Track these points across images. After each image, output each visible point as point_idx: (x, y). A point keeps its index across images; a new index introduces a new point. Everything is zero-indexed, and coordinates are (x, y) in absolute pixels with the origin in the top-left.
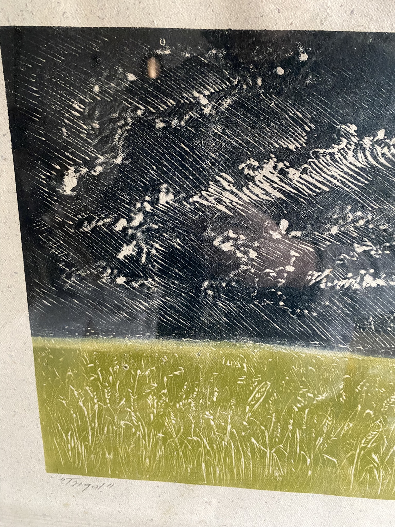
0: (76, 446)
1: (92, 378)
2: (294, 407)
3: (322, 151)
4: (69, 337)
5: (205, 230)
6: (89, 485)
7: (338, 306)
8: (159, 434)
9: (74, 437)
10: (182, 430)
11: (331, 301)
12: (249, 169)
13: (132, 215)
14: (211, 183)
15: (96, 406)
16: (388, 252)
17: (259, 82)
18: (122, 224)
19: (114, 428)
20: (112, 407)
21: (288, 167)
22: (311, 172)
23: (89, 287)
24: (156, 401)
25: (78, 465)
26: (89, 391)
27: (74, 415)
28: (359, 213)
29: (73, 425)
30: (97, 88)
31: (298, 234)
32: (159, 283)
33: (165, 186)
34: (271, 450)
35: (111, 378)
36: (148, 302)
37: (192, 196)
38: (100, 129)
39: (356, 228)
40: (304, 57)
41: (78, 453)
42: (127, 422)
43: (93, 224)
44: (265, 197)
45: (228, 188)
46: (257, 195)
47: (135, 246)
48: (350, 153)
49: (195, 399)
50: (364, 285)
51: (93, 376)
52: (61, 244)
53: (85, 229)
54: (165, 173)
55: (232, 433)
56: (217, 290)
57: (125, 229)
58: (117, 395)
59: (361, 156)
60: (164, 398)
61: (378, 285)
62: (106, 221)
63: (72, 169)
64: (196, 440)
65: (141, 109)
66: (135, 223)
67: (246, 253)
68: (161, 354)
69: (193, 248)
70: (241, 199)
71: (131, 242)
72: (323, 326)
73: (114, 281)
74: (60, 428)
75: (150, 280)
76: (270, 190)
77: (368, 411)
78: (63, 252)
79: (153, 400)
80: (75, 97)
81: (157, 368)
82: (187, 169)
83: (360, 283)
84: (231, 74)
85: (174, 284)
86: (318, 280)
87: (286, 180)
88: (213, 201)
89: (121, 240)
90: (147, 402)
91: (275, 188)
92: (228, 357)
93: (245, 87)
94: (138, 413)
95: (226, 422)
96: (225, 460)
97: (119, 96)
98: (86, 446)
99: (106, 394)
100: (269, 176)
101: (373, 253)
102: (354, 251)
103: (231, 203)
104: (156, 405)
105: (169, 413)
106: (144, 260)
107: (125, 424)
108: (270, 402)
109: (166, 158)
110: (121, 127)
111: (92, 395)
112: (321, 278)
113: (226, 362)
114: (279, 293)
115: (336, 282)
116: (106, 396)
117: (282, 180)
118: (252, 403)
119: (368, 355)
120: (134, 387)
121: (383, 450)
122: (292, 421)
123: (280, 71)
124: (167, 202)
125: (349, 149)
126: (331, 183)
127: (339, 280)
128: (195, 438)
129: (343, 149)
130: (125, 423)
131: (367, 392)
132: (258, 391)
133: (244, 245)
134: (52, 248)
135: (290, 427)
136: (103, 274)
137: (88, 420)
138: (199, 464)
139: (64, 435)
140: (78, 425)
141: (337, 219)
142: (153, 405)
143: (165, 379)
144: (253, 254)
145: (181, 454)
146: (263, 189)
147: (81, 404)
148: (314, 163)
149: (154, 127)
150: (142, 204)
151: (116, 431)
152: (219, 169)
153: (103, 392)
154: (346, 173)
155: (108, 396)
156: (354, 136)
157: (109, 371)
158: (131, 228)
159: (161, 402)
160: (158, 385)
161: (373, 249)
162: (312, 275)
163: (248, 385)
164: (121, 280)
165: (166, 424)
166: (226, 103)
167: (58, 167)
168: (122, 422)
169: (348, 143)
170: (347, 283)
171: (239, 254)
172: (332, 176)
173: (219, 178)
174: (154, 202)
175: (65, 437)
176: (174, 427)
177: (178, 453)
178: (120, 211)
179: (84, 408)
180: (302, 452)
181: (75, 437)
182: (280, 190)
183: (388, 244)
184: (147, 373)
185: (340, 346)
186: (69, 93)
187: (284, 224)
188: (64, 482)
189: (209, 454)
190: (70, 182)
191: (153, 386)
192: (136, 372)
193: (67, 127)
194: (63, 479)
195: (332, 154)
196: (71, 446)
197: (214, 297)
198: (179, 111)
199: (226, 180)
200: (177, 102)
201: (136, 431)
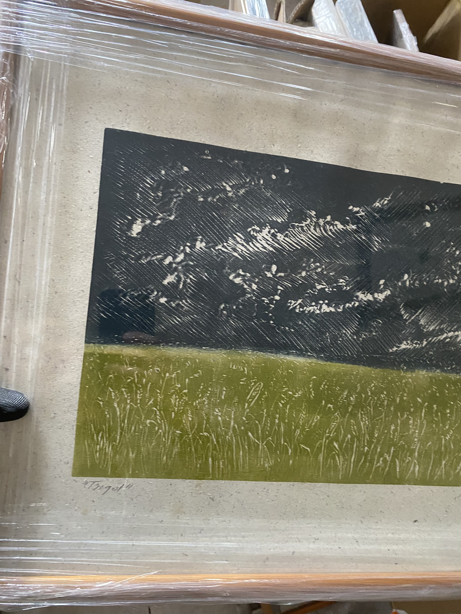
0: (104, 447)
1: (129, 380)
2: (280, 404)
3: (297, 224)
4: (117, 344)
5: (224, 268)
6: (110, 487)
7: (307, 325)
8: (177, 432)
9: (103, 438)
10: (196, 427)
11: (303, 322)
12: (254, 232)
13: (177, 254)
14: (230, 238)
15: (128, 406)
16: (335, 290)
17: (262, 182)
18: (169, 259)
19: (141, 427)
20: (141, 407)
21: (277, 233)
22: (290, 237)
23: (139, 304)
24: (178, 400)
25: (103, 467)
26: (125, 393)
27: (108, 416)
28: (318, 264)
29: (105, 425)
30: (163, 172)
31: (282, 274)
32: (190, 304)
33: (200, 237)
34: (263, 442)
35: (144, 380)
36: (180, 318)
37: (217, 245)
38: (162, 197)
39: (316, 273)
40: (287, 171)
41: (105, 453)
42: (152, 421)
43: (149, 259)
44: (263, 250)
45: (240, 242)
46: (258, 248)
47: (176, 276)
48: (312, 227)
49: (209, 398)
50: (322, 310)
51: (130, 378)
52: (123, 271)
53: (143, 261)
54: (201, 229)
55: (234, 427)
56: (230, 310)
57: (171, 263)
58: (147, 395)
59: (318, 229)
60: (184, 398)
61: (331, 311)
62: (158, 257)
63: (140, 220)
64: (206, 435)
65: (190, 189)
66: (178, 260)
67: (250, 286)
68: (186, 359)
69: (215, 280)
70: (248, 250)
71: (174, 273)
72: (298, 339)
73: (158, 300)
74: (93, 429)
75: (184, 301)
76: (266, 245)
77: (329, 405)
78: (123, 277)
79: (176, 399)
80: (149, 175)
81: (182, 372)
82: (215, 228)
83: (320, 310)
84: (245, 176)
85: (200, 305)
86: (294, 306)
87: (276, 240)
88: (231, 250)
89: (167, 271)
90: (171, 401)
91: (269, 245)
92: (234, 362)
93: (253, 183)
94: (162, 412)
95: (230, 418)
96: (227, 454)
97: (177, 179)
98: (113, 446)
99: (138, 395)
100: (266, 237)
101: (327, 290)
102: (315, 288)
103: (242, 252)
104: (177, 403)
105: (187, 410)
106: (181, 286)
107: (150, 423)
108: (263, 399)
109: (202, 220)
110: (176, 198)
111: (126, 396)
112: (296, 305)
113: (233, 366)
114: (271, 315)
115: (305, 308)
116: (138, 397)
117: (273, 240)
118: (250, 400)
119: (327, 361)
120: (161, 388)
121: (341, 439)
122: (278, 416)
123: (274, 177)
124: (201, 248)
125: (311, 225)
126: (302, 244)
127: (307, 307)
128: (205, 434)
129: (308, 224)
131: (327, 390)
132: (254, 391)
133: (248, 280)
134: (115, 273)
135: (277, 421)
136: (151, 295)
137: (119, 420)
138: (207, 460)
139: (95, 436)
140: (109, 426)
141: (305, 267)
142: (175, 403)
143: (187, 380)
144: (254, 287)
145: (193, 450)
146: (261, 244)
147: (116, 405)
148: (292, 231)
149: (197, 200)
150: (184, 247)
151: (142, 430)
152: (235, 230)
153: (137, 393)
156: (314, 217)
157: (144, 374)
158: (175, 263)
159: (182, 400)
160: (181, 386)
161: (326, 288)
162: (291, 303)
163: (248, 385)
164: (163, 300)
165: (184, 421)
166: (242, 191)
167: (130, 218)
168: (148, 421)
169: (311, 221)
170: (311, 309)
171: (246, 286)
172: (302, 240)
173: (235, 236)
174: (192, 247)
175: (95, 438)
176: (190, 423)
177: (191, 449)
178: (169, 251)
179: (118, 409)
180: (286, 444)
181: (105, 438)
182: (272, 246)
183: (335, 285)
184: (173, 376)
185: (309, 354)
186: (145, 172)
187: (274, 268)
188: (87, 486)
189: (215, 449)
190: (137, 228)
191: (177, 387)
192: (165, 375)
193: (141, 193)
194: (86, 483)
195: (302, 227)
196: (100, 447)
197: (227, 316)
198: (213, 192)
199: (239, 237)
200: (213, 187)
201: (158, 429)
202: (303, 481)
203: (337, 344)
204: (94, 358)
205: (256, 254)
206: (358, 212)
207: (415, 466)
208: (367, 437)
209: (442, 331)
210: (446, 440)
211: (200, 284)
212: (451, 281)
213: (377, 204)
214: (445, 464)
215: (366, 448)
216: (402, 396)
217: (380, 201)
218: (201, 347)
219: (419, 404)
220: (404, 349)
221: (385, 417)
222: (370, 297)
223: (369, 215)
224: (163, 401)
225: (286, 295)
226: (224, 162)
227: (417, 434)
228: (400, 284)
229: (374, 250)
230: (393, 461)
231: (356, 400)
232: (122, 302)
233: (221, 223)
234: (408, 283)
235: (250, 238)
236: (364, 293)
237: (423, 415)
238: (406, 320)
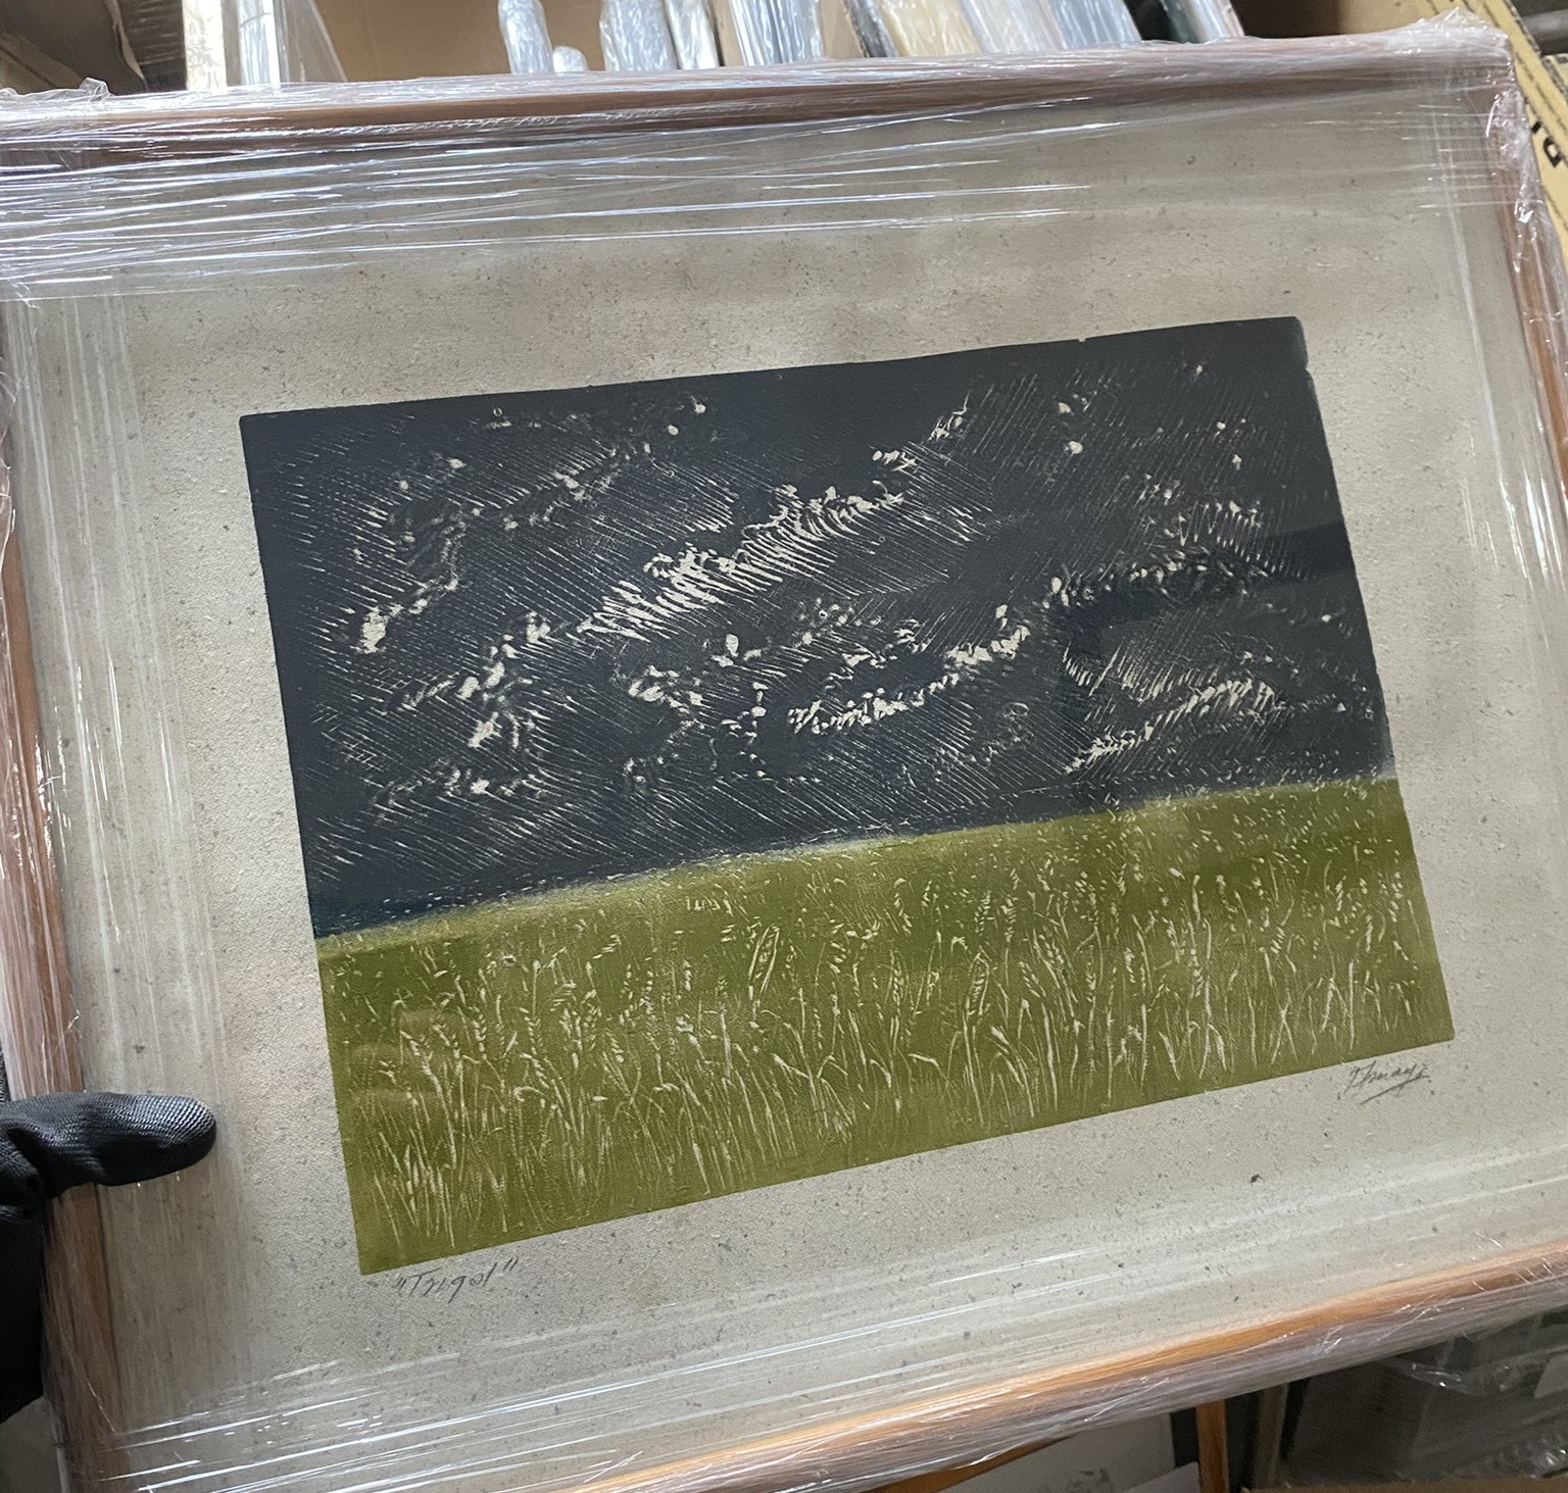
0: (425, 1181)
1: (445, 1002)
2: (832, 966)
3: (758, 527)
4: (393, 922)
5: (611, 674)
6: (464, 1277)
7: (848, 759)
8: (596, 1098)
9: (417, 1159)
10: (639, 1074)
11: (835, 753)
12: (660, 570)
13: (486, 668)
14: (606, 598)
15: (460, 1066)
16: (895, 658)
17: (647, 448)
18: (470, 686)
19: (503, 1109)
20: (492, 1061)
21: (716, 557)
22: (749, 558)
23: (424, 811)
24: (578, 1021)
25: (432, 1232)
26: (442, 1036)
27: (415, 1102)
28: (836, 607)
29: (415, 1128)
30: (404, 485)
31: (757, 653)
32: (548, 780)
33: (534, 614)
34: (815, 1073)
35: (483, 992)
36: (534, 820)
37: (579, 623)
38: (415, 543)
39: (836, 629)
40: (700, 409)
41: (431, 1198)
42: (528, 1088)
43: (420, 696)
45: (634, 602)
46: (681, 606)
47: (497, 721)
48: (798, 524)
49: (654, 997)
50: (876, 715)
51: (446, 997)
52: (365, 741)
53: (406, 706)
54: (529, 594)
55: (734, 1052)
56: (652, 772)
57: (476, 694)
58: (499, 1027)
59: (812, 526)
60: (593, 1011)
61: (897, 711)
62: (441, 686)
63: (376, 609)
64: (670, 1089)
65: (478, 507)
66: (493, 680)
67: (685, 700)
68: (573, 916)
69: (595, 706)
70: (657, 615)
71: (490, 716)
72: (837, 798)
73: (469, 790)
74: (386, 1145)
75: (532, 776)
76: (699, 594)
77: (955, 940)
78: (370, 756)
79: (573, 1019)
80: (371, 501)
81: (570, 948)
82: (564, 584)
83: (870, 714)
84: (605, 444)
85: (575, 776)
86: (805, 722)
87: (717, 576)
88: (615, 625)
89: (473, 714)
90: (561, 1026)
91: (704, 590)
92: (694, 893)
93: (627, 457)
94: (546, 1060)
95: (719, 1032)
96: (735, 1123)
97: (441, 492)
98: (446, 1173)
99: (477, 1032)
100: (693, 574)
101: (873, 662)
102: (845, 665)
103: (643, 624)
104: (578, 1028)
105: (608, 1041)
106: (516, 742)
107: (524, 1094)
108: (788, 966)
109: (527, 572)
110: (450, 536)
111: (448, 1043)
112: (810, 717)
113: (693, 905)
114: (753, 756)
115: (834, 719)
116: (478, 1038)
117: (711, 577)
118: (758, 976)
119: (920, 834)
120: (531, 1000)
121: (1006, 1016)
122: (835, 997)
123: (673, 430)
124: (540, 639)
125: (794, 519)
126: (783, 569)
127: (837, 716)
128: (668, 1086)
129: (785, 520)
130: (523, 1092)
131: (940, 902)
132: (761, 951)
133: (678, 687)
134: (348, 752)
135: (837, 1011)
136: (447, 781)
137: (444, 1106)
138: (688, 1151)
139: (396, 1160)
140: (424, 1126)
141: (806, 622)
142: (574, 1030)
143: (589, 966)
144: (696, 699)
145: (647, 1133)
146: (687, 594)
147: (428, 1071)
148: (751, 545)
149: (502, 529)
150: (499, 648)
151: (507, 1115)
152: (613, 576)
153: (471, 1029)
154: (798, 552)
155: (481, 1036)
156: (795, 501)
157: (479, 977)
158: (487, 690)
159: (589, 1019)
160: (578, 984)
161: (872, 658)
162: (795, 716)
163: (742, 941)
164: (480, 787)
165: (606, 1068)
166: (605, 483)
167: (350, 611)
168: (517, 1091)
169: (790, 511)
170: (850, 718)
171: (674, 704)
172: (781, 560)
173: (617, 590)
174: (519, 641)
175: (397, 1165)
176: (623, 1070)
177: (640, 1134)
178: (464, 665)
179: (435, 1080)
180: (872, 1061)
181: (420, 1158)
182: (713, 592)
183: (891, 646)
184: (552, 964)
185: (872, 827)
186: (360, 496)
187: (732, 642)
188: (407, 1290)
189: (701, 1119)
190: (373, 632)
191: (568, 989)
192: (531, 967)
193: (361, 546)
194: (402, 1282)
195: (773, 530)
196: (413, 1183)
197: (648, 787)
198: (537, 503)
199: (628, 591)
200: (533, 490)
201: (548, 1104)
202: (940, 1145)
203: (933, 786)
204: (345, 968)
205: (679, 620)
206: (898, 462)
207: (1213, 1040)
208: (1070, 994)
209: (1183, 693)
210: (1272, 956)
211: (560, 725)
212: (1172, 567)
213: (940, 432)
214: (1288, 1016)
215: (1077, 1024)
216: (1130, 874)
217: (943, 423)
218: (603, 878)
219: (1177, 884)
220: (1103, 757)
221: (1103, 934)
222: (982, 654)
223: (928, 462)
224: (542, 1031)
225: (778, 701)
226: (544, 425)
227: (1195, 959)
228: (1047, 606)
229: (962, 540)
230: (1155, 1041)
231: (1018, 912)
232: (382, 816)
233: (574, 568)
234: (1065, 598)
235: (653, 588)
236: (966, 649)
237: (1196, 907)
238: (1087, 688)
